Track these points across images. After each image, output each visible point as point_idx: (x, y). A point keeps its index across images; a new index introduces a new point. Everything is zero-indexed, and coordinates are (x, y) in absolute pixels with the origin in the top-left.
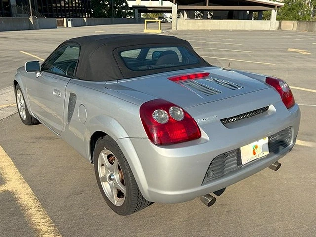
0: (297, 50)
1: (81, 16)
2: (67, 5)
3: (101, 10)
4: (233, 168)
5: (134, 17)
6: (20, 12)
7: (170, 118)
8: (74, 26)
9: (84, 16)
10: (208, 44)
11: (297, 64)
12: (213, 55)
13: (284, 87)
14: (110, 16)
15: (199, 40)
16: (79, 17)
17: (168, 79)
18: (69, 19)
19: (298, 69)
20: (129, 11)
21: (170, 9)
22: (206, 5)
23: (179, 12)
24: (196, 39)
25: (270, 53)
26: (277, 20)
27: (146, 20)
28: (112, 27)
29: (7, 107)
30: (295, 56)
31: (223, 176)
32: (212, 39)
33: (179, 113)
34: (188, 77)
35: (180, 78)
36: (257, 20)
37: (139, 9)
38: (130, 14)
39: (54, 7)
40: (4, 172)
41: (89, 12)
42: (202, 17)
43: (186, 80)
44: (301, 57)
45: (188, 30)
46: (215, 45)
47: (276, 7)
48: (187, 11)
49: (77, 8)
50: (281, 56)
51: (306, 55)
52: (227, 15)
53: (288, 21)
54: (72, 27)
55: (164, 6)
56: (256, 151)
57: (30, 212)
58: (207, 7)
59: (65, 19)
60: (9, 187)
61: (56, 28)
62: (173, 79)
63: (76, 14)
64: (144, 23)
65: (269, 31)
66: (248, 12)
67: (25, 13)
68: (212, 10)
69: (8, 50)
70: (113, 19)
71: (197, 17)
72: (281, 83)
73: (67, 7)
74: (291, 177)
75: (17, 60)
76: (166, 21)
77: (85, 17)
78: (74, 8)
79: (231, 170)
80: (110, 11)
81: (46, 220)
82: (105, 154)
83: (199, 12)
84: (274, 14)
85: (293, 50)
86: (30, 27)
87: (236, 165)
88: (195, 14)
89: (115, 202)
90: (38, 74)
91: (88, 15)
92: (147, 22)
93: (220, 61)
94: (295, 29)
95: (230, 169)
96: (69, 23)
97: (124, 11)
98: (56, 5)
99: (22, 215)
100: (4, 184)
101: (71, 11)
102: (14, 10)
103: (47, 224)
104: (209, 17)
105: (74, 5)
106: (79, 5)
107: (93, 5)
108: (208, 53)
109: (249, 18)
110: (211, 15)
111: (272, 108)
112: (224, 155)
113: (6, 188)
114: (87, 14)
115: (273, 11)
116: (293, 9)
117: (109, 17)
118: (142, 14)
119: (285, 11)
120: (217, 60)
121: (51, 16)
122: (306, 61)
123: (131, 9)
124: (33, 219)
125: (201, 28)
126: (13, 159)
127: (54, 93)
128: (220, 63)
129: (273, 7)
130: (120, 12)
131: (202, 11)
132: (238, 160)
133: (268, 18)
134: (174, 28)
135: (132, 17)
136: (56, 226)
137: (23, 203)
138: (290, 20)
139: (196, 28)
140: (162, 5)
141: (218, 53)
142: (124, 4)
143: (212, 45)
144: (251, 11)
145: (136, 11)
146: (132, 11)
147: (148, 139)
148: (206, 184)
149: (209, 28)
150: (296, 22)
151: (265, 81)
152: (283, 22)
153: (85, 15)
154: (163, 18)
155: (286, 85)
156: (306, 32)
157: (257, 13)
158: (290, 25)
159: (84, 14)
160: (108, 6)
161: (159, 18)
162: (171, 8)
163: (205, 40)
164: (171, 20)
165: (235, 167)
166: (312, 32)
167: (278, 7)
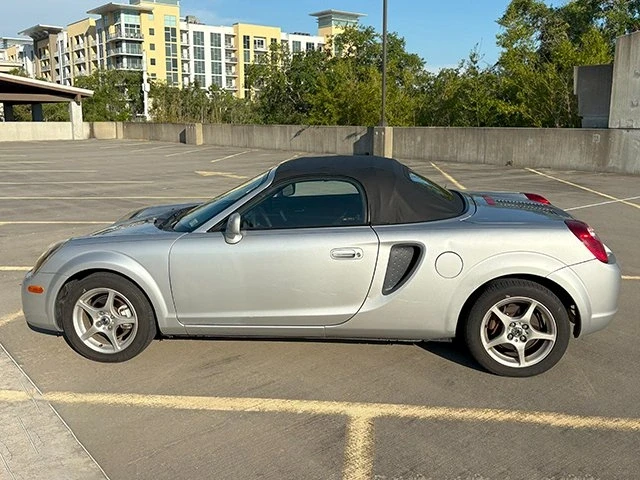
26: (84, 120)
47: (79, 97)
53: (105, 123)
84: (76, 109)
94: (120, 137)
129: (72, 96)
150: (120, 124)
152: (97, 124)
158: (109, 130)
167: (82, 96)
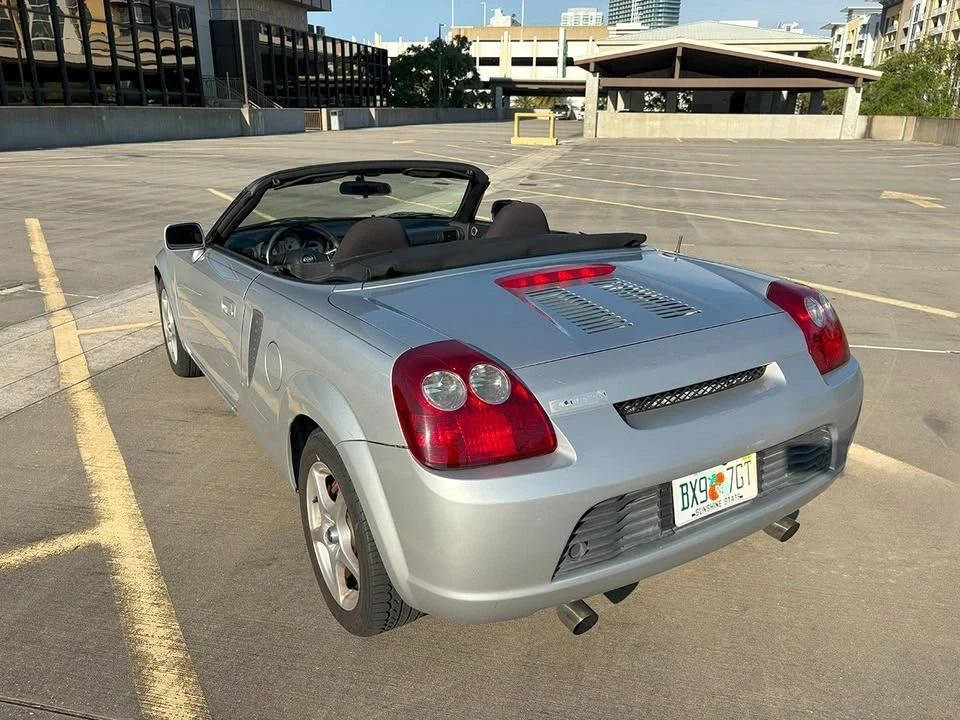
0: (906, 195)
1: (364, 104)
2: (331, 78)
3: (413, 89)
4: (648, 536)
5: (494, 106)
6: (221, 94)
7: (470, 394)
8: (346, 129)
9: (371, 104)
10: (669, 177)
11: (900, 233)
12: (677, 206)
13: (816, 312)
14: (433, 103)
15: (648, 166)
16: (360, 105)
17: (496, 281)
18: (334, 110)
19: (904, 248)
20: (481, 91)
21: (581, 87)
22: (672, 76)
23: (603, 93)
24: (639, 163)
25: (830, 203)
26: (862, 112)
27: (517, 115)
28: (436, 131)
29: (147, 328)
30: (899, 210)
31: (615, 557)
32: (679, 163)
33: (498, 382)
34: (553, 278)
35: (530, 281)
36: (809, 113)
37: (506, 86)
38: (484, 98)
39: (302, 82)
40: (102, 494)
41: (385, 94)
42: (664, 106)
43: (547, 286)
44: (915, 215)
45: (624, 140)
46: (686, 178)
47: (860, 81)
48: (625, 90)
49: (356, 85)
50: (860, 211)
51: (928, 210)
52: (727, 103)
53: (892, 117)
54: (341, 130)
55: (569, 78)
56: (718, 489)
57: (136, 605)
58: (676, 82)
59: (324, 111)
60: (102, 534)
61: (304, 132)
62: (510, 283)
63: (352, 98)
64: (513, 120)
65: (838, 142)
66: (785, 93)
67: (233, 97)
68: (690, 89)
69: (183, 186)
70: (441, 111)
71: (650, 106)
72: (808, 302)
73: (331, 82)
74: (833, 557)
75: (196, 211)
76: (572, 117)
77: (375, 106)
78: (348, 85)
79: (644, 541)
80: (433, 91)
81: (168, 630)
82: (321, 472)
83: (655, 94)
84: (853, 98)
85: (896, 195)
86: (243, 131)
87: (657, 527)
88: (647, 98)
89: (342, 598)
90: (197, 254)
91: (381, 101)
92: (521, 118)
93: (693, 222)
94: (909, 138)
95: (640, 538)
96: (335, 120)
97: (468, 91)
98: (307, 78)
99: (116, 612)
100: (94, 525)
101: (342, 90)
102: (209, 89)
103: (169, 642)
104: (682, 105)
105: (348, 77)
106: (360, 78)
107: (393, 77)
108: (665, 200)
109: (787, 108)
110: (688, 101)
111: (774, 371)
112: (622, 501)
113: (95, 538)
114: (378, 98)
115: (852, 90)
116: (905, 86)
117: (432, 107)
118: (512, 98)
119: (884, 91)
120: (685, 219)
121: (295, 104)
122: (927, 226)
123: (486, 85)
124: (137, 627)
125: (656, 136)
126: (128, 463)
127: (223, 306)
128: (690, 225)
129: (850, 79)
130: (458, 93)
131: (663, 91)
132: (661, 515)
133: (838, 107)
134: (588, 133)
135: (489, 107)
136: (188, 650)
137: (127, 580)
138: (896, 114)
139: (647, 135)
140: (564, 76)
141: (690, 200)
142: (470, 75)
143: (679, 178)
144: (793, 91)
145: (499, 90)
146: (488, 91)
147: (408, 451)
148: (562, 577)
149: (678, 136)
150: (913, 119)
151: (765, 294)
152: (878, 119)
153: (375, 101)
154: (565, 108)
155: (827, 306)
156: (937, 147)
157: (808, 95)
158: (896, 128)
159: (371, 98)
160: (431, 78)
161: (556, 108)
162: (584, 84)
163: (663, 165)
164: (582, 113)
165: (655, 533)
166: (954, 148)
167: (865, 80)
